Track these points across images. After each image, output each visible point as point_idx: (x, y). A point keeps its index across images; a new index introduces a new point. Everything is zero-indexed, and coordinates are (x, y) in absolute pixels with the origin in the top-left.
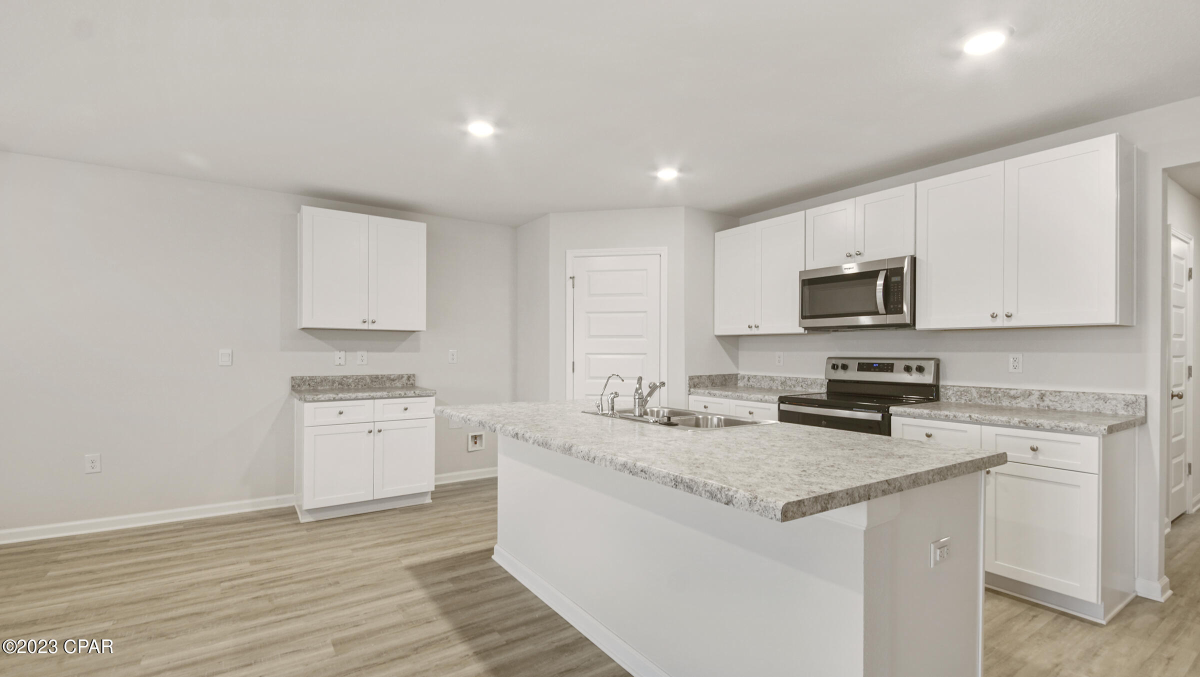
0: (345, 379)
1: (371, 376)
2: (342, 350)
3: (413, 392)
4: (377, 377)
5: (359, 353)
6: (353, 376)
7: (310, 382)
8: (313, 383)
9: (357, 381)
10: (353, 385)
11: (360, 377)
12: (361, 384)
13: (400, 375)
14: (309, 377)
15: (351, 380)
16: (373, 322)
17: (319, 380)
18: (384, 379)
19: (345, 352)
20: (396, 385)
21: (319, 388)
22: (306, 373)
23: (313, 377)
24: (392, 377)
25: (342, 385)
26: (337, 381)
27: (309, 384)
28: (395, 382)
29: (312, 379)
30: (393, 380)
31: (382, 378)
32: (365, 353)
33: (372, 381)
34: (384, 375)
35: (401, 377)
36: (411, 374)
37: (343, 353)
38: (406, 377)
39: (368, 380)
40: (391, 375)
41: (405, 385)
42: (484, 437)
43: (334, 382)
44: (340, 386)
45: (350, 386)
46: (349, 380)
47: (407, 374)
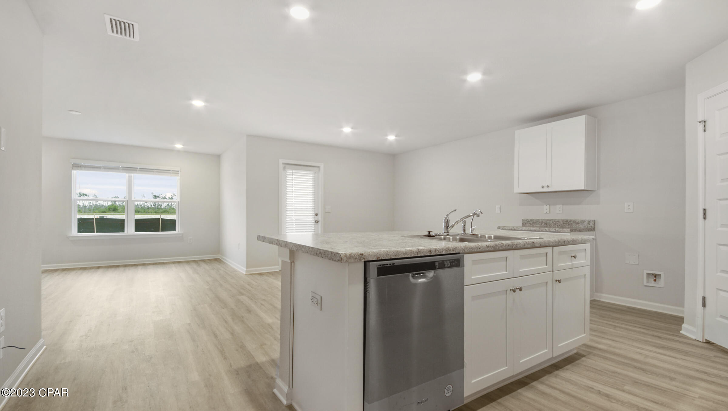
0: (548, 221)
1: (563, 220)
2: (548, 205)
3: (554, 229)
4: (567, 221)
5: (558, 206)
6: (553, 220)
7: (530, 222)
8: (532, 223)
9: (555, 223)
10: (553, 225)
11: (556, 221)
12: (557, 224)
13: (582, 220)
14: (530, 219)
15: (552, 222)
16: (548, 187)
17: (535, 221)
18: (572, 222)
19: (550, 205)
20: (579, 227)
21: (535, 226)
22: (529, 217)
23: (532, 219)
24: (577, 221)
25: (546, 225)
26: (544, 222)
27: (530, 223)
28: (579, 225)
29: (531, 220)
30: (578, 223)
31: (570, 222)
32: (561, 206)
33: (564, 223)
34: (572, 220)
35: (584, 221)
36: (591, 220)
37: (548, 207)
38: (587, 222)
39: (562, 223)
40: (576, 220)
41: (586, 227)
42: (662, 276)
43: (542, 223)
44: (545, 225)
45: (551, 226)
46: (550, 222)
47: (588, 220)
